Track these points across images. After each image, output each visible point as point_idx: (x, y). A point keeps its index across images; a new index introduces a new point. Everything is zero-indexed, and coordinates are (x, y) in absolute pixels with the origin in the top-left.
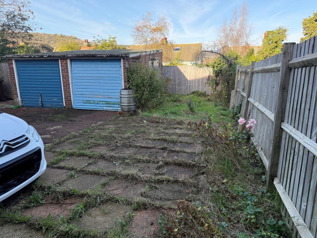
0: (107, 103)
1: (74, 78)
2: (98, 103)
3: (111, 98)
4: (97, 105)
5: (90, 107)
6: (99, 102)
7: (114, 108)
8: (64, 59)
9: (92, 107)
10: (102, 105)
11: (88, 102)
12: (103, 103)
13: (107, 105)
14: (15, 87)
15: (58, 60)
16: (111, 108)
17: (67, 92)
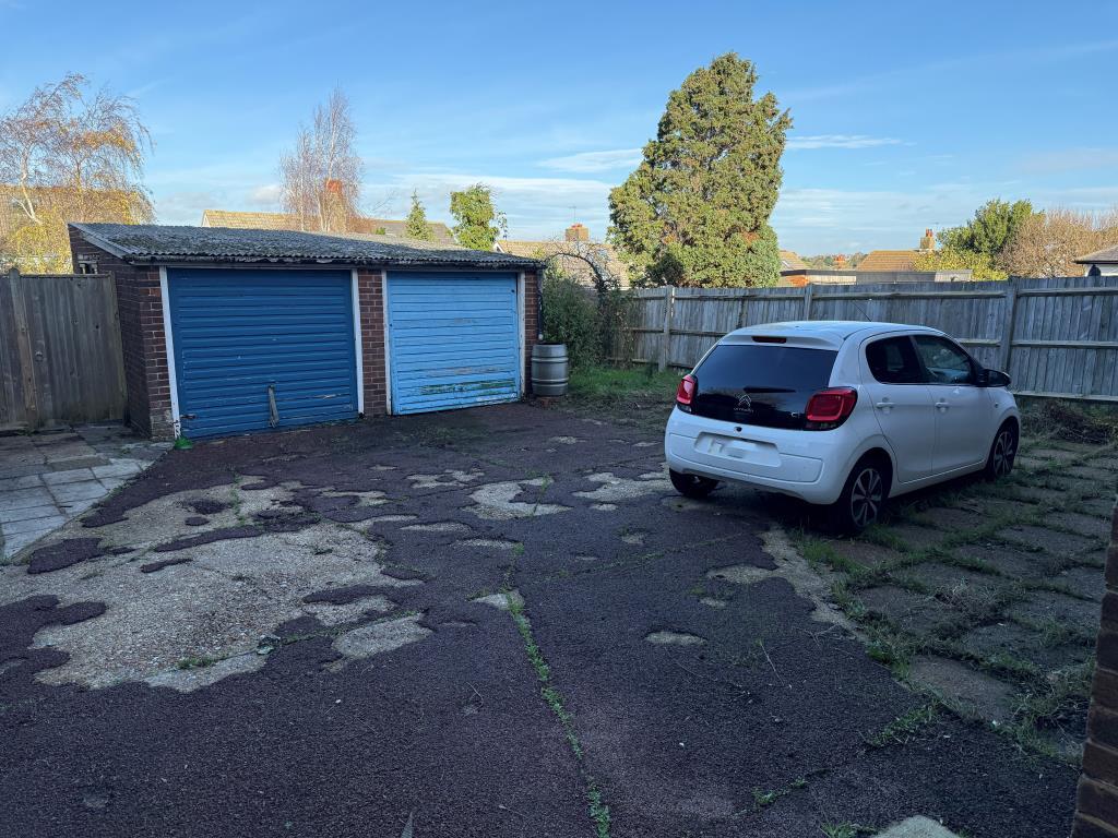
0: (485, 385)
1: (395, 325)
2: (461, 390)
3: (493, 371)
4: (459, 395)
5: (441, 403)
6: (464, 387)
7: (500, 397)
8: (371, 271)
9: (446, 402)
10: (472, 393)
11: (435, 389)
12: (475, 385)
13: (482, 391)
14: (159, 370)
15: (349, 274)
16: (495, 398)
17: (374, 369)
